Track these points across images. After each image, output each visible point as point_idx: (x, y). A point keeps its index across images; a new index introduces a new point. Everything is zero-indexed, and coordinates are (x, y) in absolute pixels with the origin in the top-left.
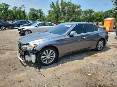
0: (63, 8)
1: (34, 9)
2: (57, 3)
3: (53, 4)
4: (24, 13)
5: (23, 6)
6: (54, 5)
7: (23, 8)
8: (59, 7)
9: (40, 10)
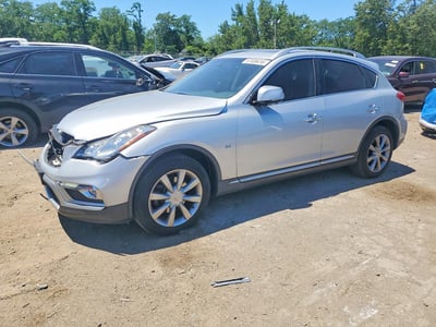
0: (266, 22)
1: (171, 15)
2: (250, 9)
3: (239, 8)
4: (138, 27)
5: (137, 6)
6: (241, 13)
7: (136, 13)
8: (255, 20)
9: (185, 18)
